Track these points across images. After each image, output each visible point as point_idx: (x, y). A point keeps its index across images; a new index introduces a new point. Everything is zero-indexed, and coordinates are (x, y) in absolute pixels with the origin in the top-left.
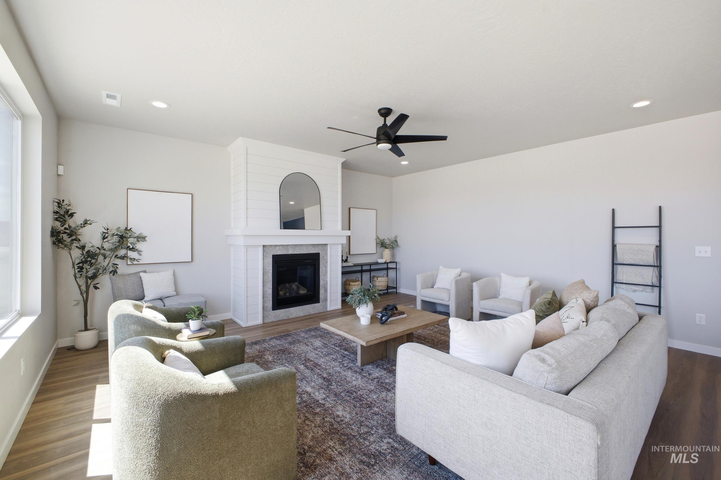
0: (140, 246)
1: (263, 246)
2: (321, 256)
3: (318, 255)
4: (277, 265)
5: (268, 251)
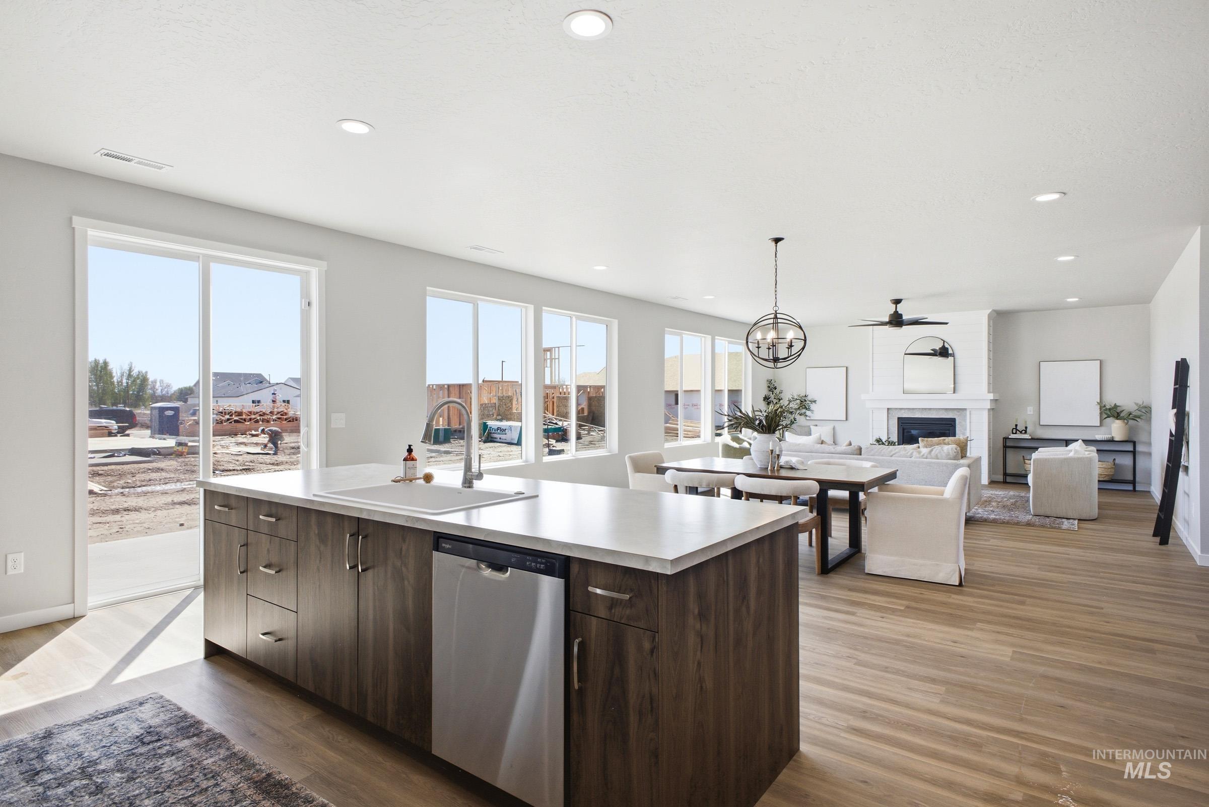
0: (813, 406)
1: (888, 409)
2: (957, 422)
3: (954, 420)
4: (903, 427)
5: (894, 414)
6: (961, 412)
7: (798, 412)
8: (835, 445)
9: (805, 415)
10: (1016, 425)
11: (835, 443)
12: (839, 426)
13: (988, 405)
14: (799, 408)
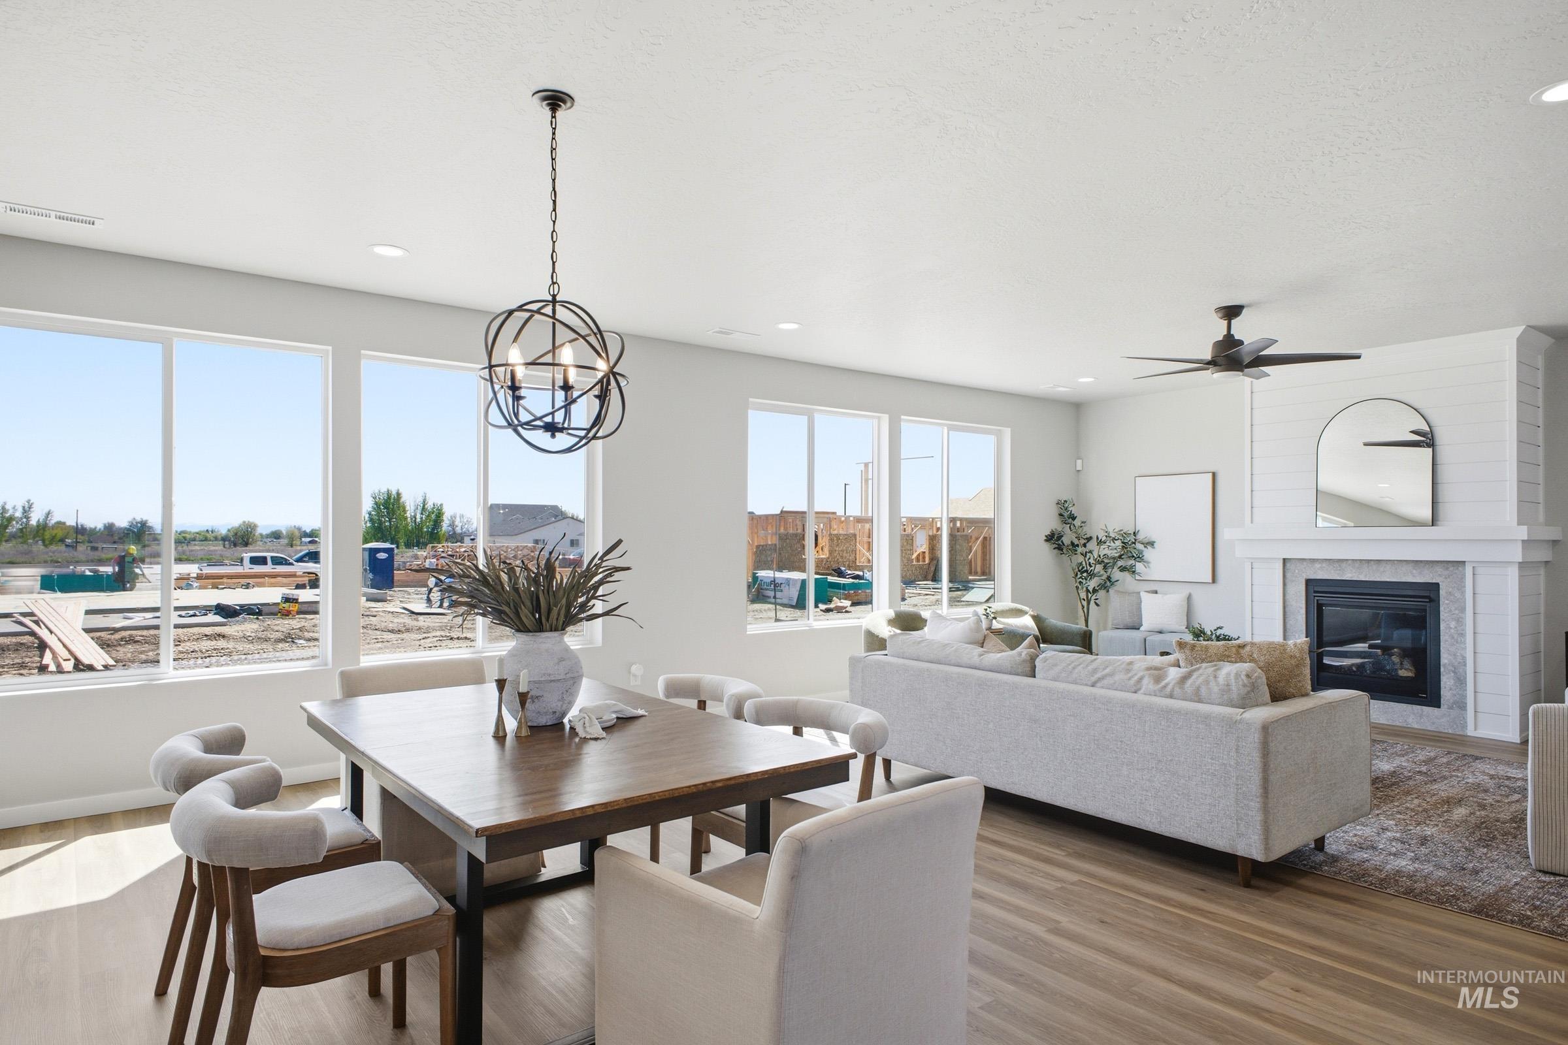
0: (1148, 553)
1: (1284, 559)
2: (1442, 592)
3: (1436, 586)
4: (1317, 600)
5: (1297, 571)
6: (1451, 569)
7: (1120, 563)
9: (1131, 570)
12: (1201, 596)
13: (1517, 554)
14: (1120, 557)
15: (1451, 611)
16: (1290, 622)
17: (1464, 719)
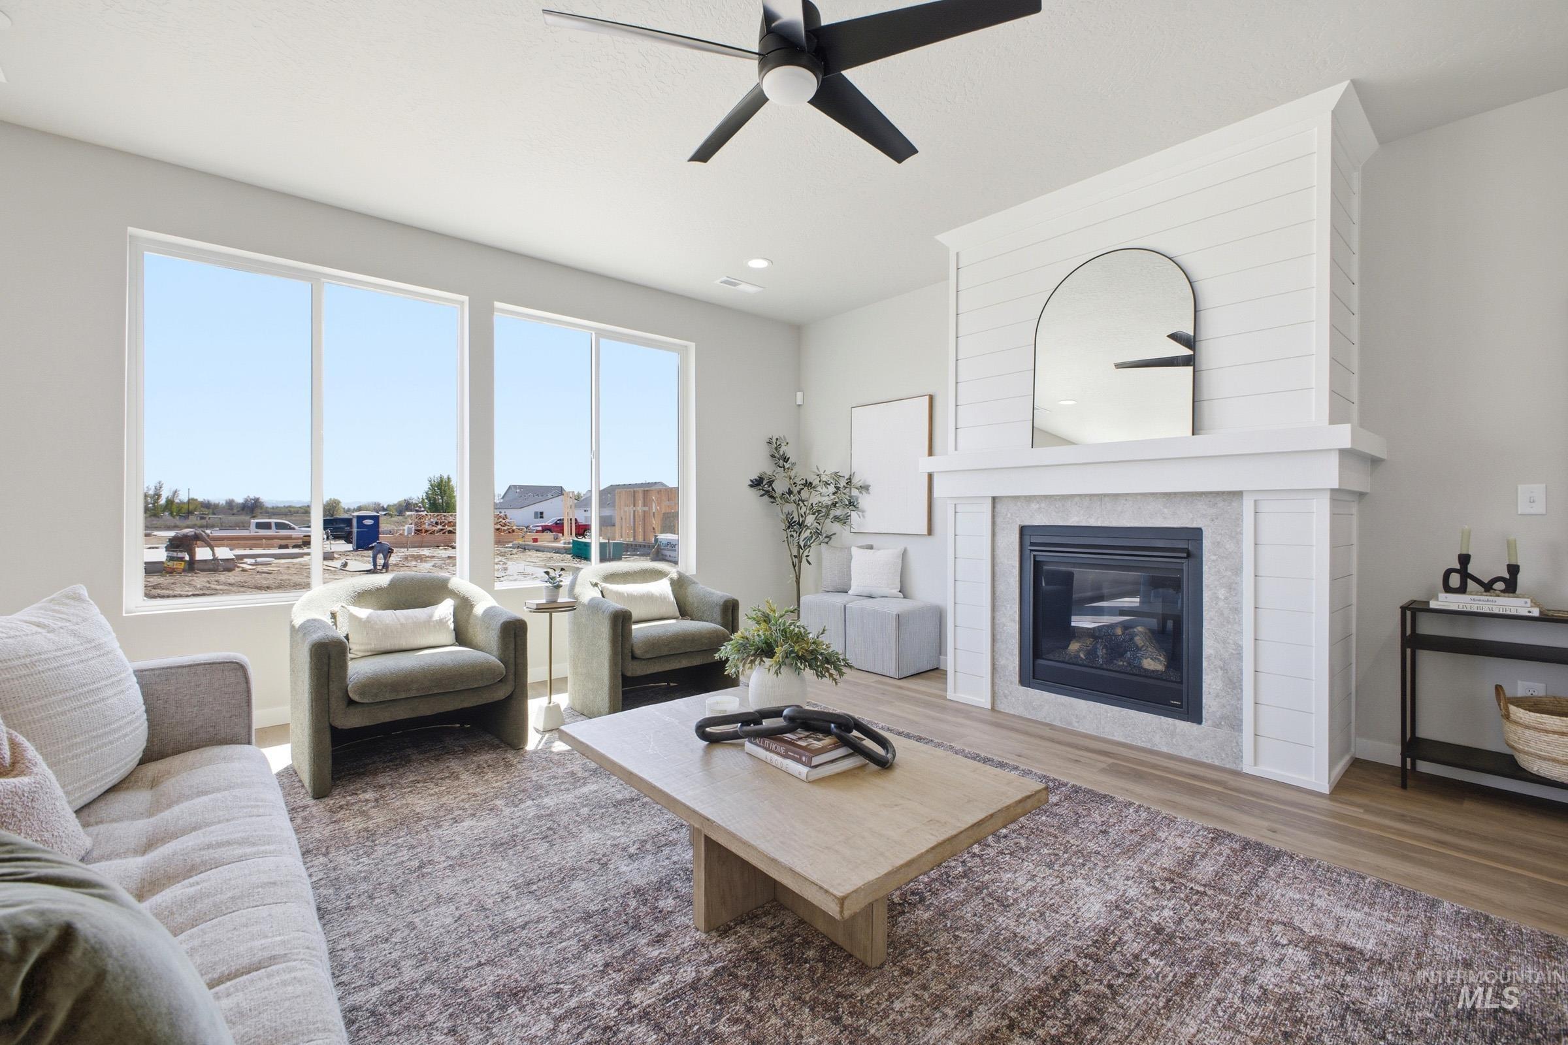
1: (993, 498)
2: (1207, 543)
3: (1193, 535)
4: (1034, 556)
5: (1009, 515)
6: (1221, 504)
7: (833, 512)
8: (905, 597)
9: (844, 520)
10: (1464, 559)
11: (904, 591)
12: (919, 552)
13: (1329, 475)
14: (834, 505)
15: (1219, 571)
16: (1001, 588)
17: (1239, 745)
